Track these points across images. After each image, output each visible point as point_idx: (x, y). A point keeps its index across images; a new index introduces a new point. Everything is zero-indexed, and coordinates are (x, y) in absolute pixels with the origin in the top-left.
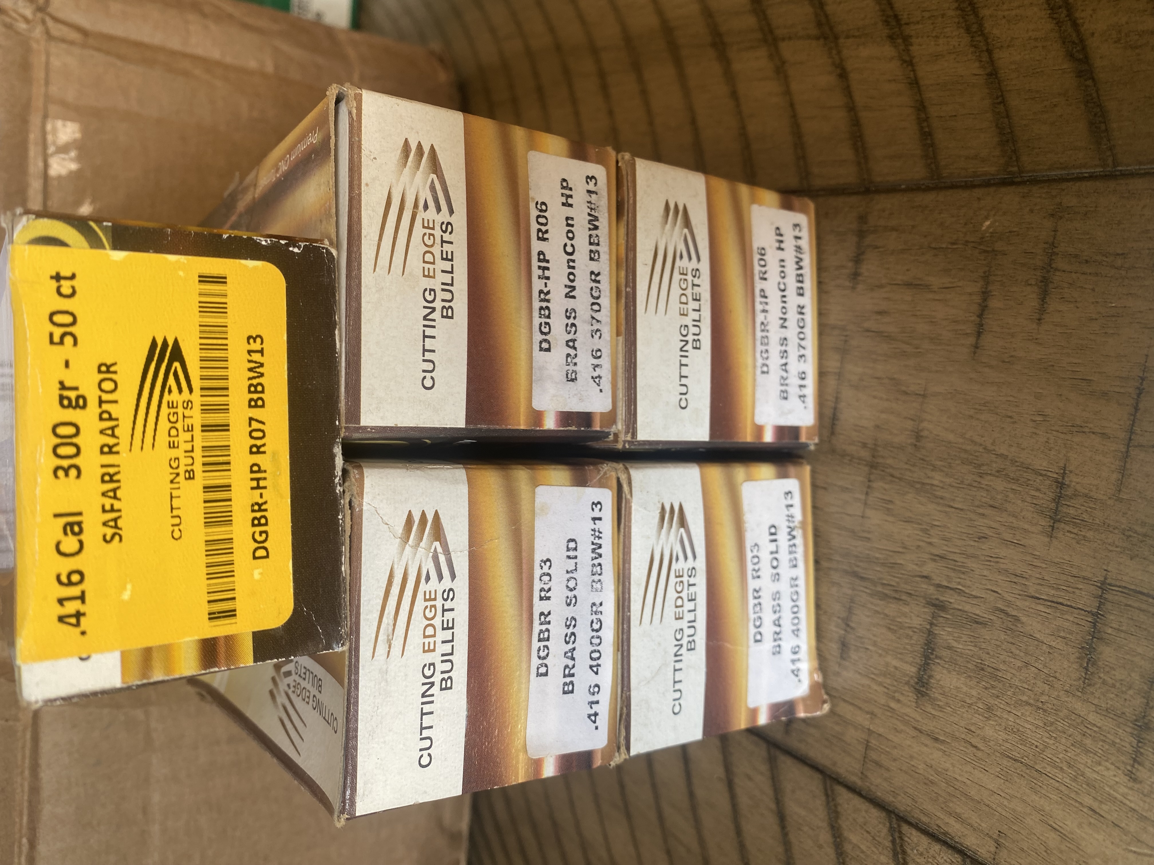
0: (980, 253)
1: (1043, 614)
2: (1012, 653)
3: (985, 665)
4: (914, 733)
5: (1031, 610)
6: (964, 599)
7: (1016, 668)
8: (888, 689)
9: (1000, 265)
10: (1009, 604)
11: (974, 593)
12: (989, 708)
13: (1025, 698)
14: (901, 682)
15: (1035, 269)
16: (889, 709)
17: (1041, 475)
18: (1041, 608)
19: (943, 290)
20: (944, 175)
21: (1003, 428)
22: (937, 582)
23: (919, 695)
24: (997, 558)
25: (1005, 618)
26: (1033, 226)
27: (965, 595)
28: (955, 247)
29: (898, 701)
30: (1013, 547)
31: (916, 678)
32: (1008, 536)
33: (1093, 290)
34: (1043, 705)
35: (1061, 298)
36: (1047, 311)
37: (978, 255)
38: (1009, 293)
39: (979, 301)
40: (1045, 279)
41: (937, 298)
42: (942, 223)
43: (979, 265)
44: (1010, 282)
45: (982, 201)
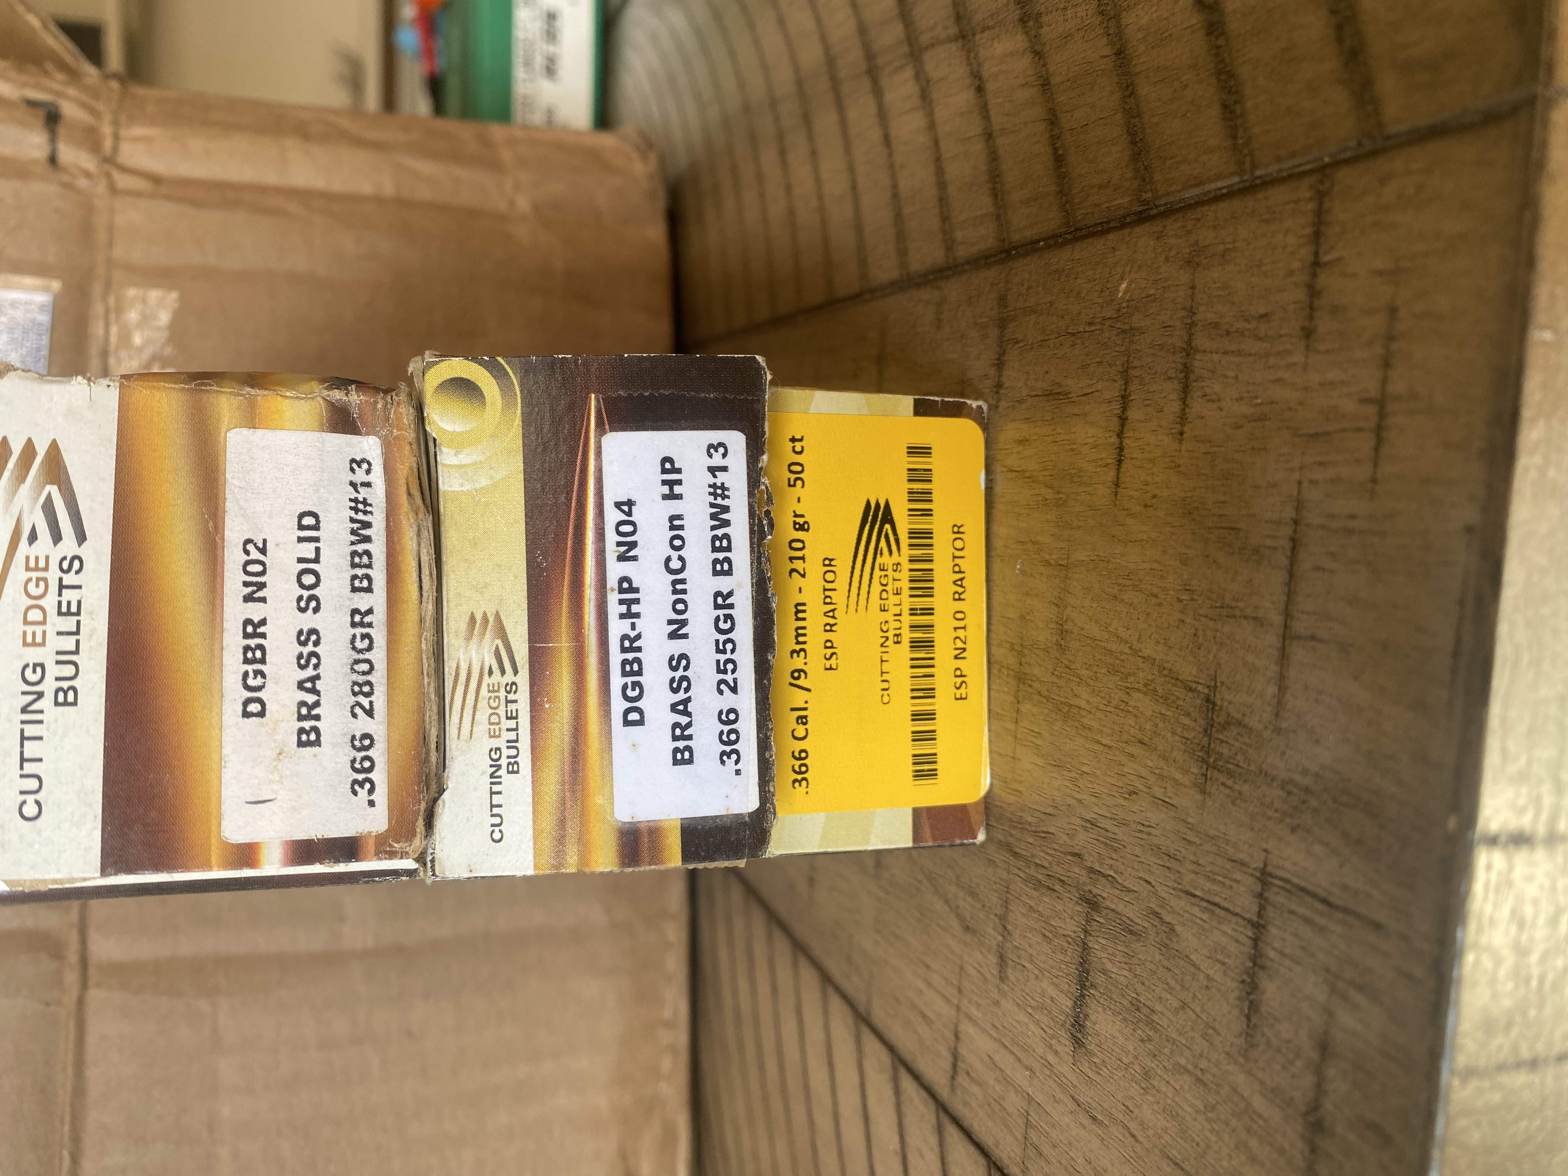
0: (1117, 335)
1: (1198, 921)
2: (1168, 984)
3: (1140, 1002)
4: (1071, 1105)
5: (1186, 915)
6: (1117, 892)
7: (1173, 1009)
8: (1045, 1031)
9: (1137, 350)
10: (1163, 904)
11: (1126, 884)
12: (1147, 1075)
13: (1183, 1061)
14: (1057, 1022)
15: (1174, 353)
16: (1047, 1064)
17: (1191, 690)
18: (1196, 910)
19: (1083, 398)
20: (1079, 218)
21: (1148, 614)
22: (1089, 864)
23: (1076, 1046)
24: (1149, 826)
25: (1159, 926)
26: (1169, 283)
27: (1119, 886)
28: (1092, 328)
29: (1056, 1053)
30: (1164, 809)
31: (1073, 1017)
32: (1158, 792)
33: (1236, 378)
34: (1203, 1074)
35: (1205, 396)
36: (1190, 420)
37: (1116, 338)
38: (1149, 395)
39: (1119, 412)
40: (1186, 367)
41: (1076, 411)
42: (1078, 293)
43: (1117, 354)
44: (1150, 377)
45: (1117, 253)
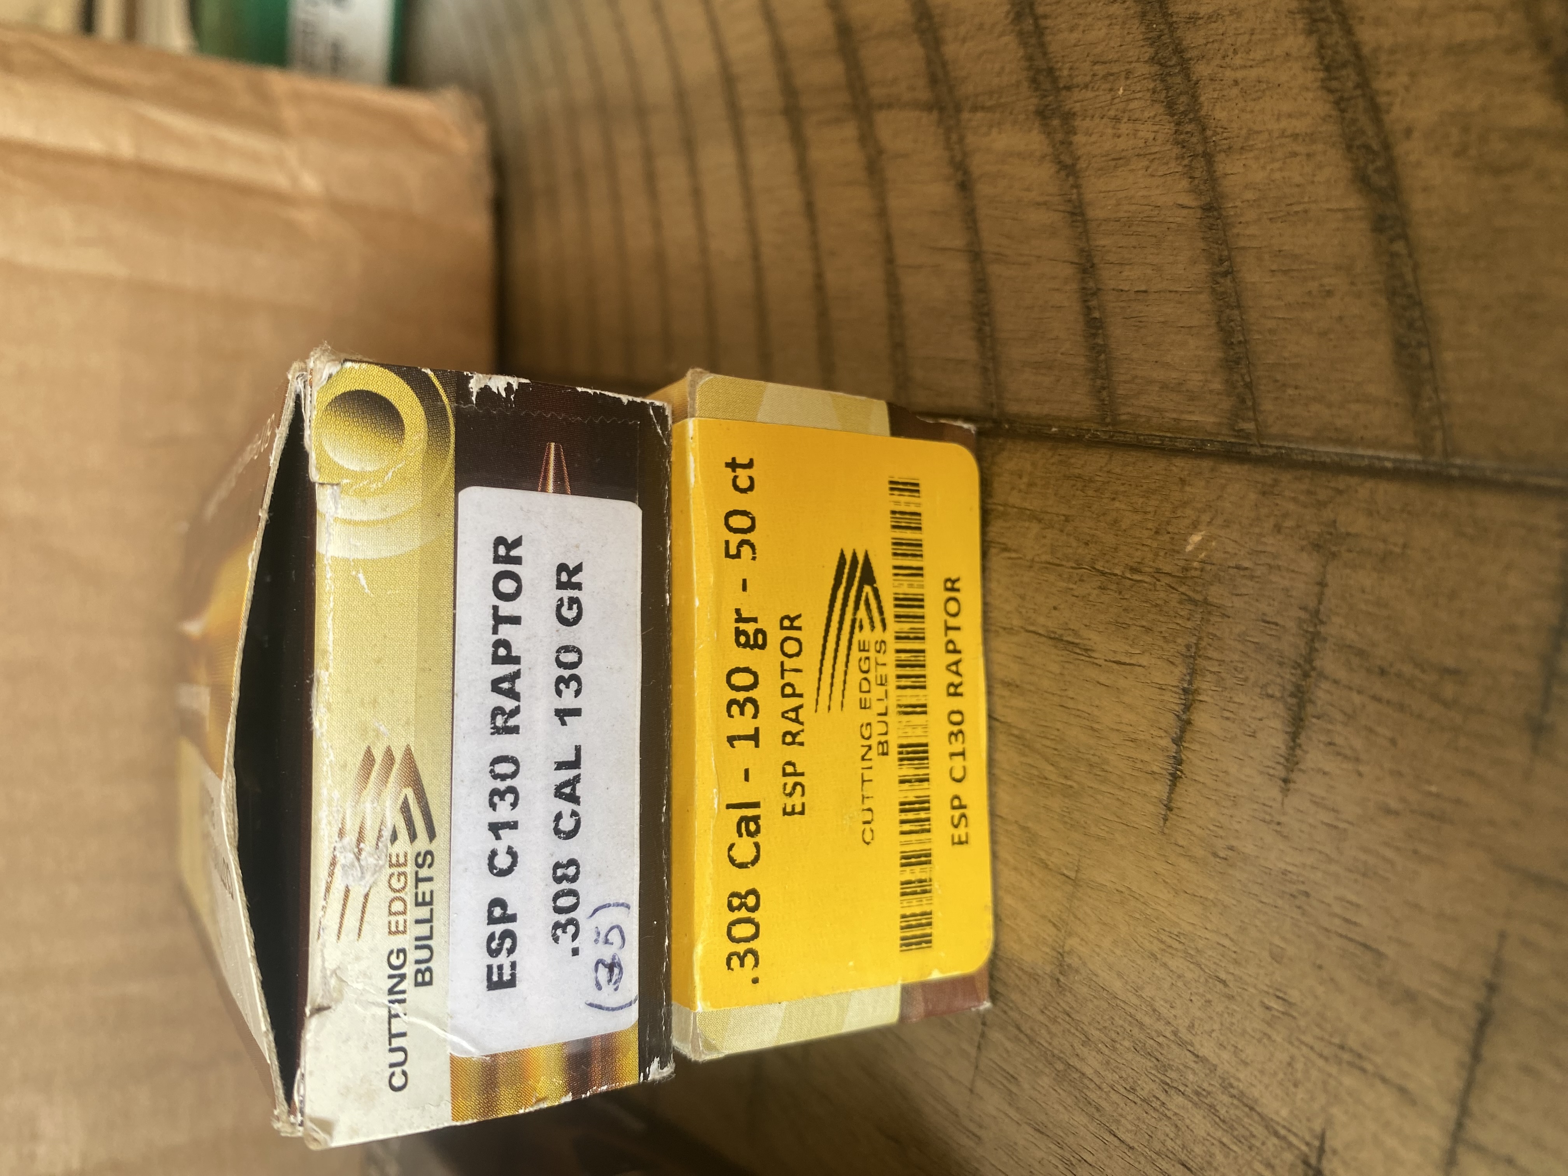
0: (1180, 602)
9: (1215, 636)
15: (1281, 664)
17: (1276, 1134)
19: (1115, 666)
20: (1124, 417)
21: (1209, 1001)
26: (1280, 563)
28: (1136, 577)
33: (1393, 742)
35: (1330, 744)
36: (1302, 766)
37: (1177, 605)
38: (1230, 704)
39: (1177, 708)
40: (1299, 691)
41: (1102, 680)
42: (1116, 521)
43: (1178, 628)
44: (1235, 681)
45: (1188, 489)
